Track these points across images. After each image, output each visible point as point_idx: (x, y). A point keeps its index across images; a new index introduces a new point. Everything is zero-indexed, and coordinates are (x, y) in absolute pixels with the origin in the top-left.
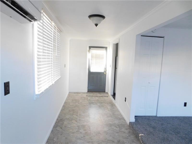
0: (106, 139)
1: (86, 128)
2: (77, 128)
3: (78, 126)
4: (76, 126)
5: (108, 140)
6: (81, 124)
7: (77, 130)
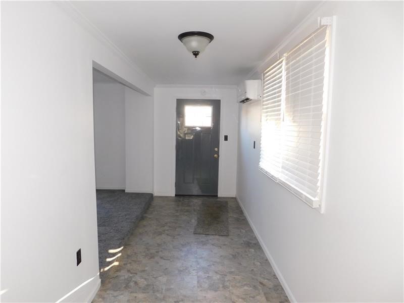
0: (171, 261)
1: (207, 281)
2: (227, 284)
3: (225, 287)
4: (230, 288)
5: (169, 260)
6: (219, 292)
7: (226, 279)
